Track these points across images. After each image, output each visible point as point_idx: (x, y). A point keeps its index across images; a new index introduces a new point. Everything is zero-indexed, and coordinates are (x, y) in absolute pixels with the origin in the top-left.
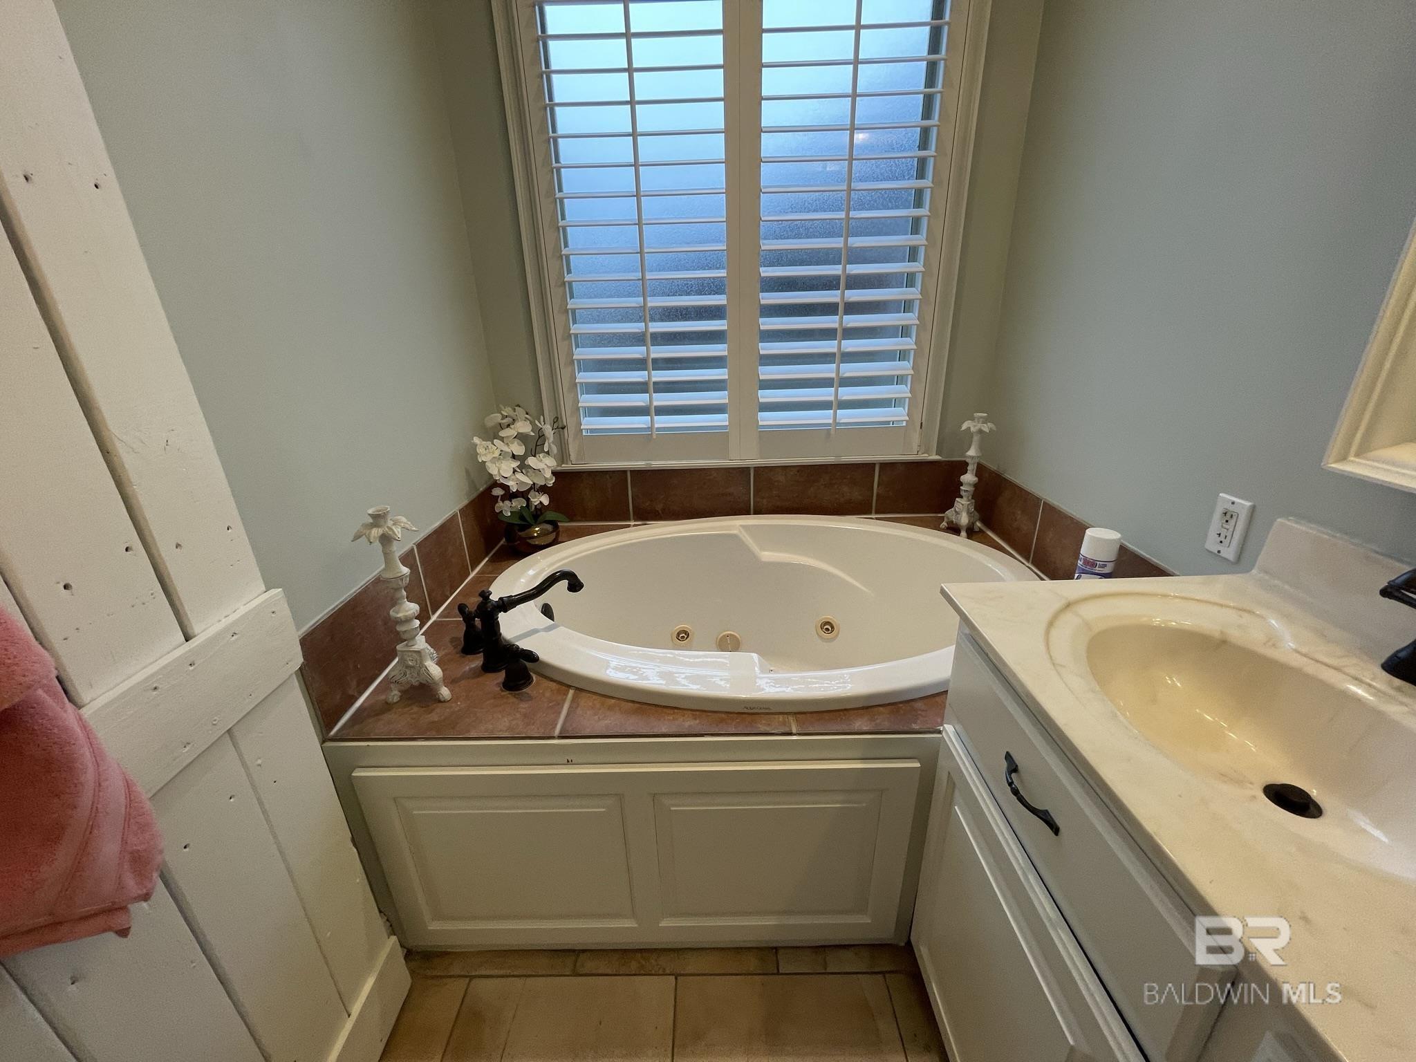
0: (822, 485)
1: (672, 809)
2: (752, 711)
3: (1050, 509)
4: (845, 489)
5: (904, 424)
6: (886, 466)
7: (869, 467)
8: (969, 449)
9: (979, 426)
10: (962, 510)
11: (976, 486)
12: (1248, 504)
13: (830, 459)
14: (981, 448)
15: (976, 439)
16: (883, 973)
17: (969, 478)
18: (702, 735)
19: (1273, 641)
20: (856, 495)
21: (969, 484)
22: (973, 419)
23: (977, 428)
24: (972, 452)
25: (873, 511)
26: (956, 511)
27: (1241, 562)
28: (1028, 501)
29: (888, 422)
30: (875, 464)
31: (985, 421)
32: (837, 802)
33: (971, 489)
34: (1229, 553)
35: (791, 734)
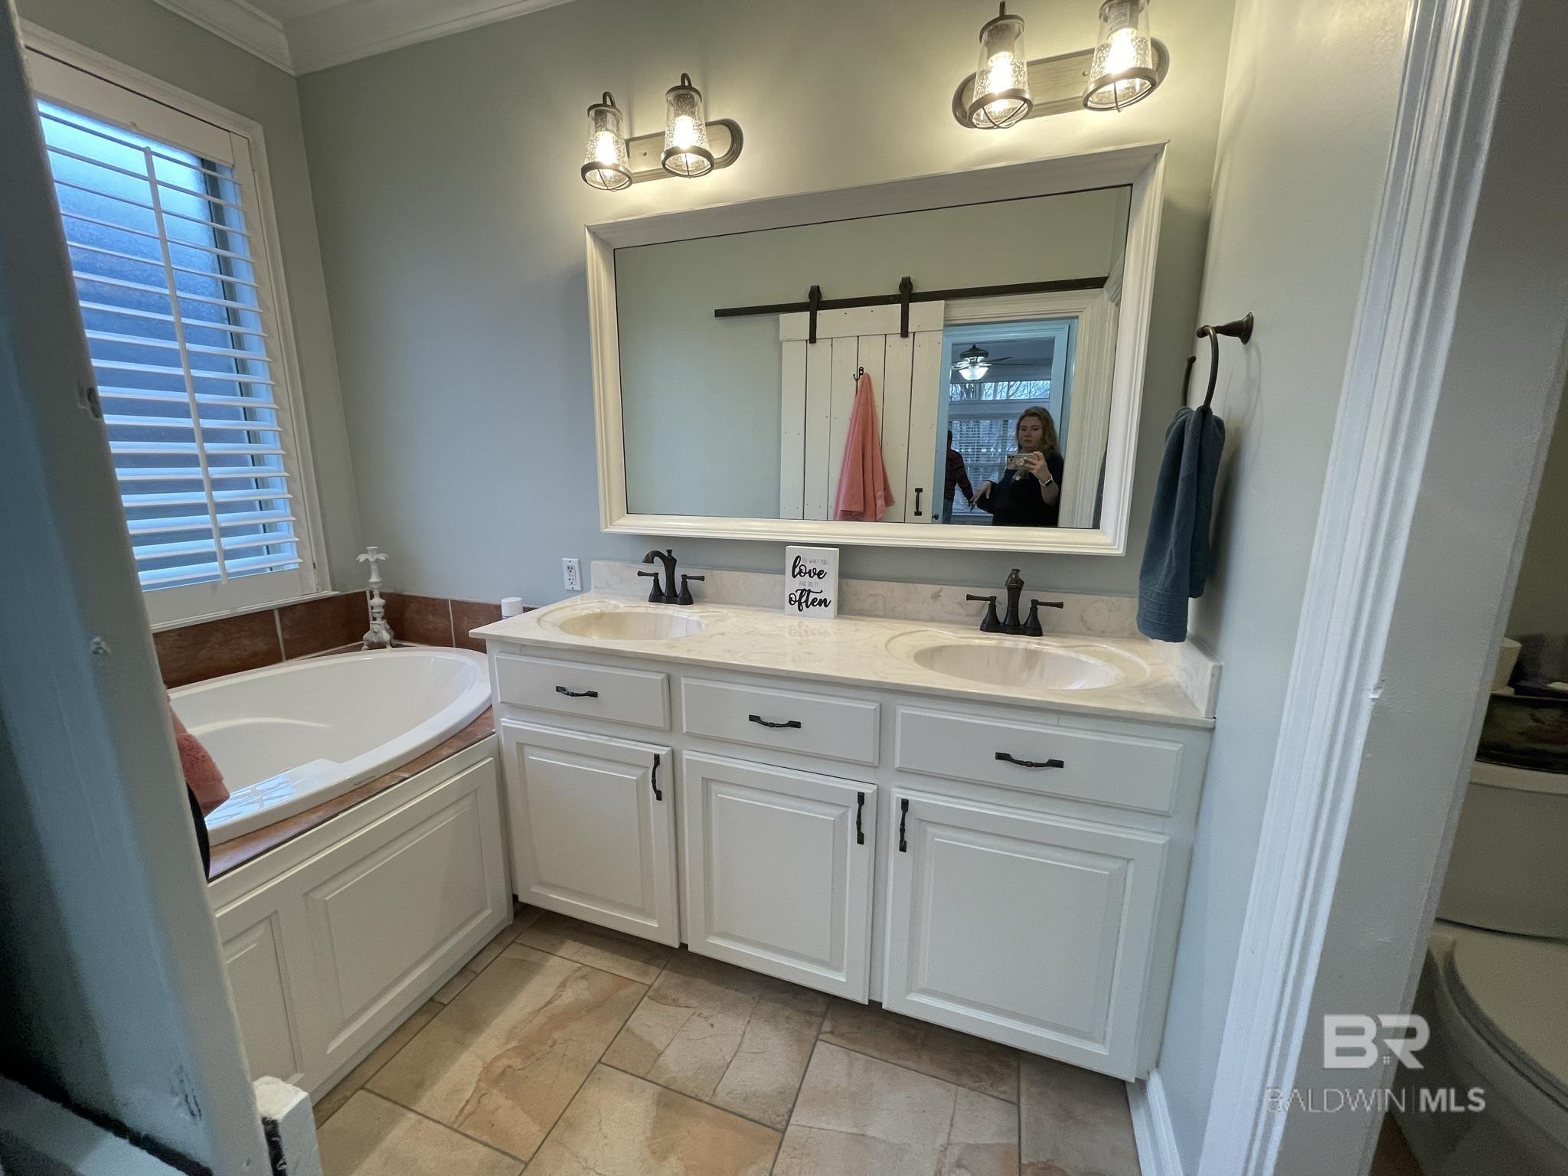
0: (216, 644)
1: (327, 899)
2: (361, 785)
3: (457, 604)
4: (246, 642)
5: (297, 566)
6: (284, 610)
7: (266, 615)
8: (370, 576)
9: (376, 556)
10: (380, 629)
11: (385, 607)
12: (576, 560)
13: (224, 613)
14: (381, 574)
15: (374, 567)
16: (513, 942)
17: (377, 602)
18: (336, 815)
19: (616, 607)
20: (260, 645)
21: (379, 606)
22: (366, 552)
23: (375, 558)
24: (374, 579)
25: (284, 658)
26: (375, 632)
27: (583, 589)
28: (437, 606)
29: (263, 569)
30: (272, 610)
31: (378, 552)
32: (451, 816)
33: (382, 610)
34: (577, 587)
35: (405, 779)
